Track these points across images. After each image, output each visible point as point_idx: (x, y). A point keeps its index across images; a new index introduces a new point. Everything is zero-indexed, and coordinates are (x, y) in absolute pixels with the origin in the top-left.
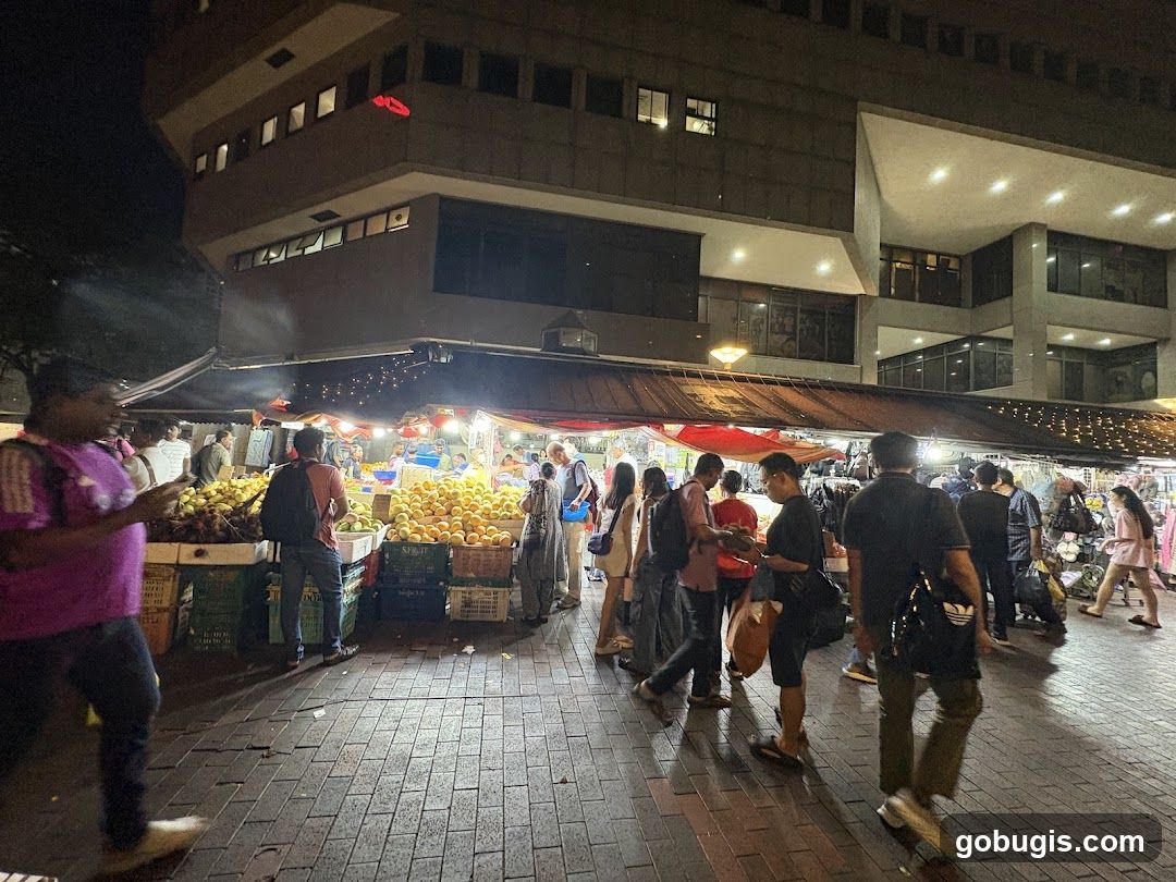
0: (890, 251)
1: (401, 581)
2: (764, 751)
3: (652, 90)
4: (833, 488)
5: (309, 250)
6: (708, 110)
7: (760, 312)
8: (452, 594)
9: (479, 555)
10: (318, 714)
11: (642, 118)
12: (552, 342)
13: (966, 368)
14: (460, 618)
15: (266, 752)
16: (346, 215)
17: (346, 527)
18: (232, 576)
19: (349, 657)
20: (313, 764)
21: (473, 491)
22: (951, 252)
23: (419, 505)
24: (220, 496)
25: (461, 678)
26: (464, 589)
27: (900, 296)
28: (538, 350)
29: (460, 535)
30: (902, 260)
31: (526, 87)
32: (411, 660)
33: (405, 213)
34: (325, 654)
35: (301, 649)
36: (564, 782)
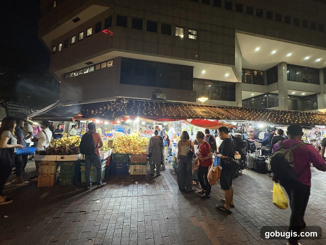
0: (244, 70)
1: (116, 164)
2: (221, 209)
3: (179, 27)
4: (234, 136)
5: (85, 73)
6: (194, 32)
7: (209, 87)
8: (131, 167)
9: (138, 157)
10: (98, 201)
11: (176, 35)
12: (154, 97)
13: (266, 101)
14: (133, 174)
15: (85, 213)
16: (95, 63)
17: (101, 149)
18: (71, 164)
19: (104, 186)
20: (98, 216)
21: (135, 139)
22: (260, 70)
23: (121, 143)
24: (65, 142)
25: (136, 191)
26: (134, 166)
27: (247, 82)
28: (150, 99)
29: (132, 151)
30: (248, 72)
31: (145, 27)
32: (121, 186)
33: (112, 62)
34: (98, 185)
35: (91, 184)
36: (168, 218)
